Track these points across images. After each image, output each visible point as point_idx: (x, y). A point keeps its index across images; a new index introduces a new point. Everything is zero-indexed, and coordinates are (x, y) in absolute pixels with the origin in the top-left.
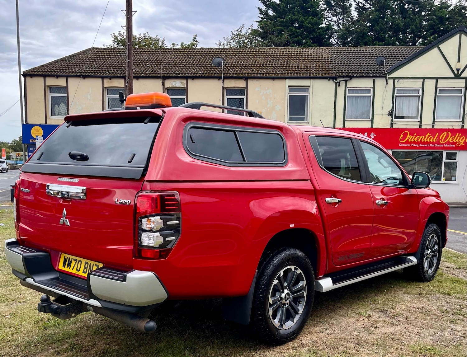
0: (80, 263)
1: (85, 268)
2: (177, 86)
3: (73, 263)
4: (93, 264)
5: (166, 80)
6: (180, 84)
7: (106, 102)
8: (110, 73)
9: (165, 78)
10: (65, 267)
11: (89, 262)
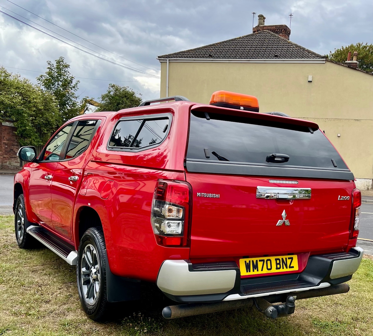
0: (269, 262)
1: (277, 264)
3: (260, 264)
4: (286, 258)
10: (250, 271)
11: (280, 257)
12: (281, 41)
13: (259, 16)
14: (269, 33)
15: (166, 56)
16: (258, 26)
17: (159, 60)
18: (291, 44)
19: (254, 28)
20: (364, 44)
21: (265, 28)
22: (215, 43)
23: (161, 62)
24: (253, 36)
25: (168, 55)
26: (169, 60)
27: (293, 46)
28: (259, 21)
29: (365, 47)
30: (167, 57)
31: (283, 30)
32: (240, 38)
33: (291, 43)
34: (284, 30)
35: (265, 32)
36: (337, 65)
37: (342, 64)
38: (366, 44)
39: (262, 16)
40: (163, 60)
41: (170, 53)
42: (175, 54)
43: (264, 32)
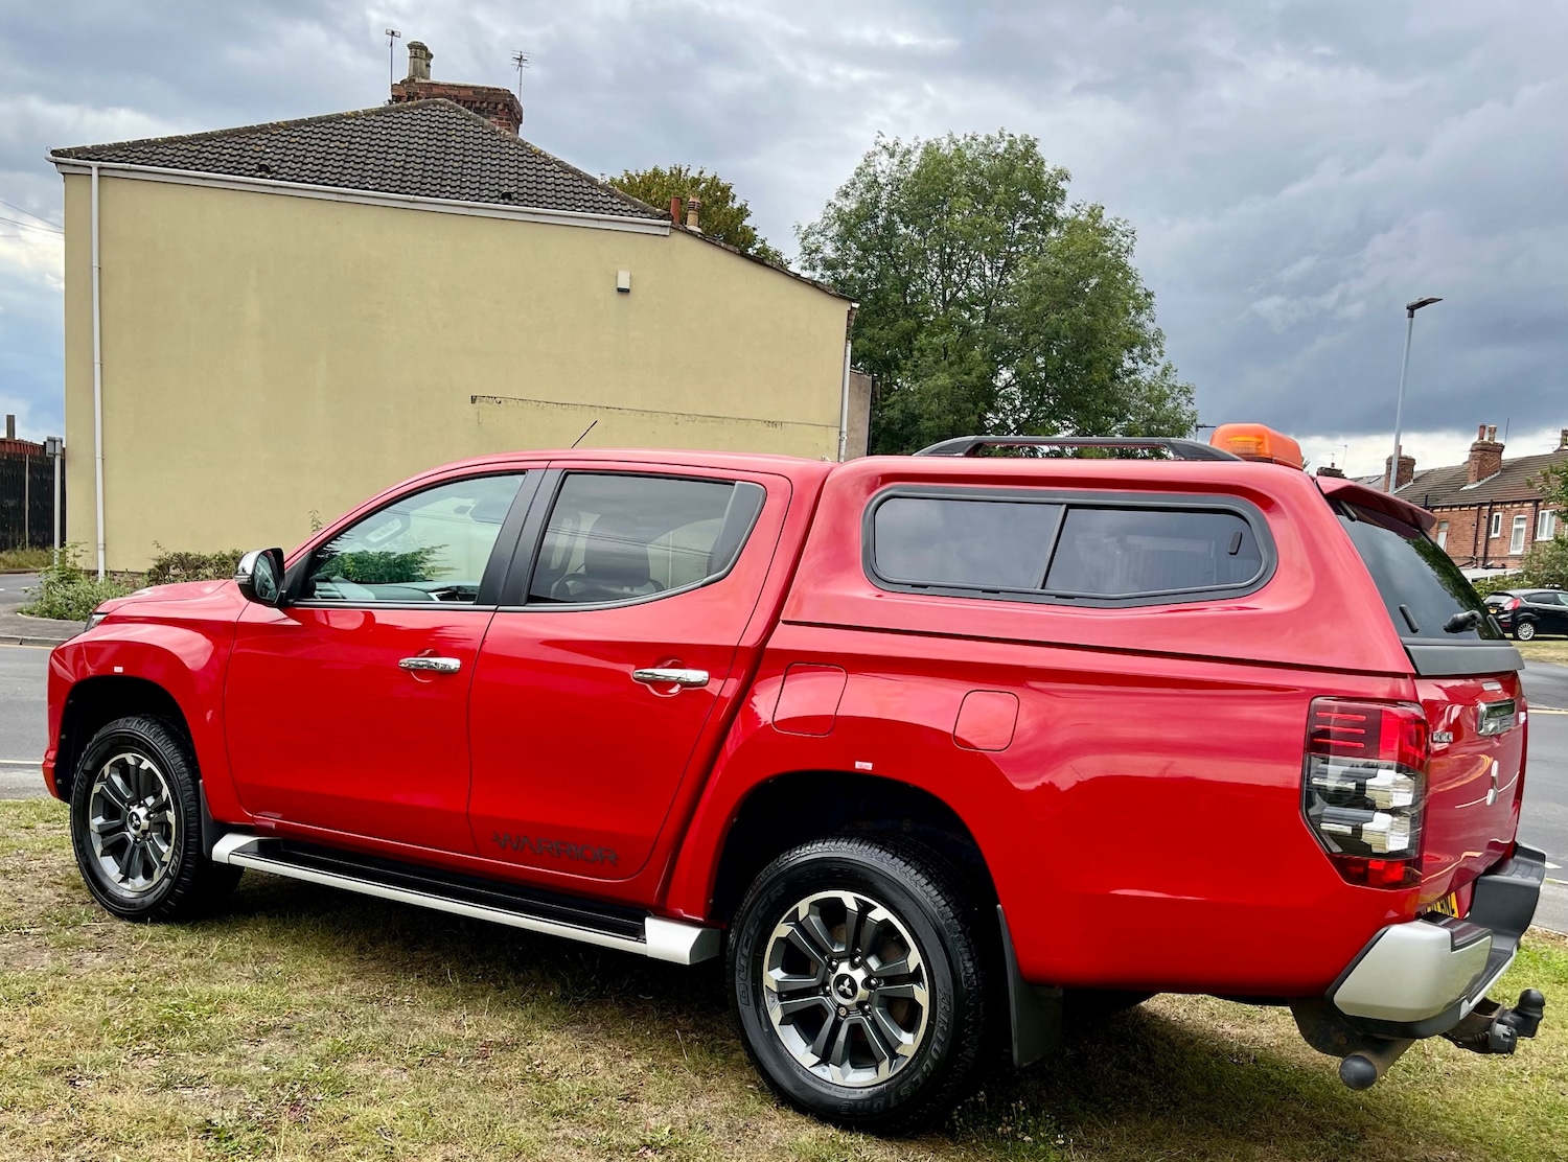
12: (507, 144)
13: (411, 46)
14: (458, 111)
15: (84, 149)
16: (411, 80)
17: (57, 163)
18: (543, 160)
19: (394, 86)
20: (693, 174)
21: (435, 91)
22: (268, 122)
23: (63, 174)
24: (401, 114)
25: (93, 147)
26: (100, 168)
27: (551, 167)
28: (415, 62)
29: (696, 182)
30: (90, 156)
31: (500, 106)
32: (356, 115)
33: (544, 156)
34: (505, 105)
35: (441, 105)
36: (707, 244)
37: (723, 244)
38: (701, 173)
39: (422, 48)
40: (75, 165)
41: (101, 144)
42: (119, 146)
43: (438, 103)
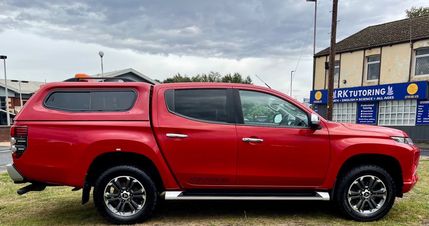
2: (424, 46)
5: (414, 42)
6: (427, 44)
7: (366, 68)
8: (371, 45)
9: (414, 41)
